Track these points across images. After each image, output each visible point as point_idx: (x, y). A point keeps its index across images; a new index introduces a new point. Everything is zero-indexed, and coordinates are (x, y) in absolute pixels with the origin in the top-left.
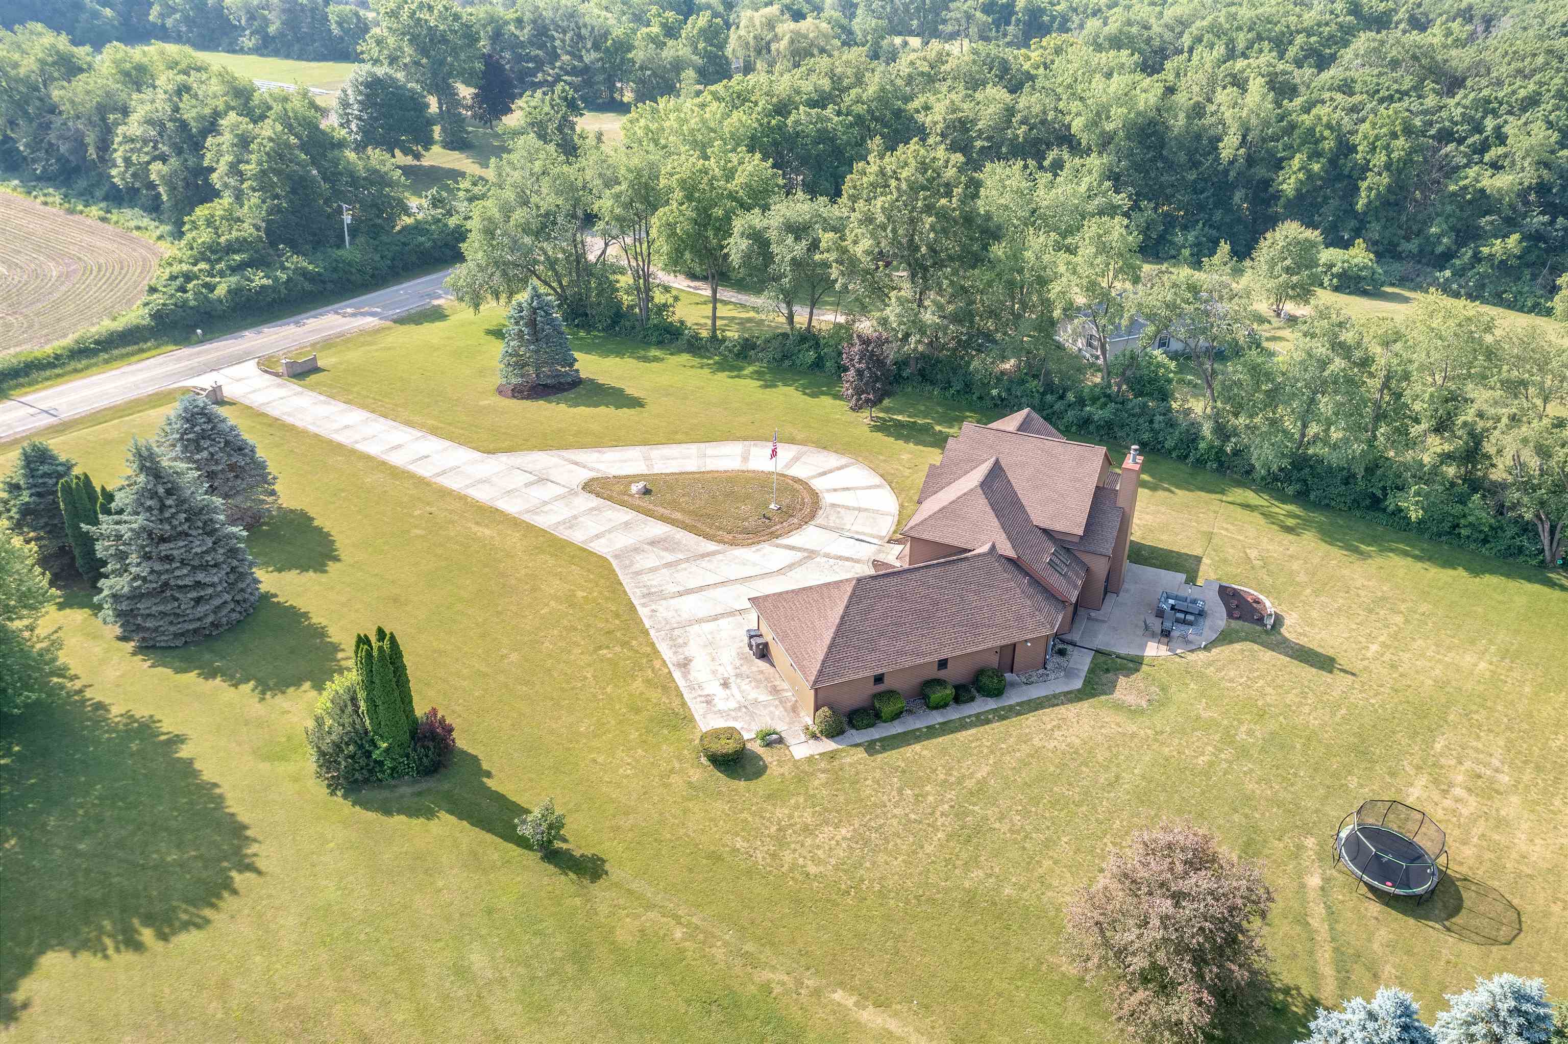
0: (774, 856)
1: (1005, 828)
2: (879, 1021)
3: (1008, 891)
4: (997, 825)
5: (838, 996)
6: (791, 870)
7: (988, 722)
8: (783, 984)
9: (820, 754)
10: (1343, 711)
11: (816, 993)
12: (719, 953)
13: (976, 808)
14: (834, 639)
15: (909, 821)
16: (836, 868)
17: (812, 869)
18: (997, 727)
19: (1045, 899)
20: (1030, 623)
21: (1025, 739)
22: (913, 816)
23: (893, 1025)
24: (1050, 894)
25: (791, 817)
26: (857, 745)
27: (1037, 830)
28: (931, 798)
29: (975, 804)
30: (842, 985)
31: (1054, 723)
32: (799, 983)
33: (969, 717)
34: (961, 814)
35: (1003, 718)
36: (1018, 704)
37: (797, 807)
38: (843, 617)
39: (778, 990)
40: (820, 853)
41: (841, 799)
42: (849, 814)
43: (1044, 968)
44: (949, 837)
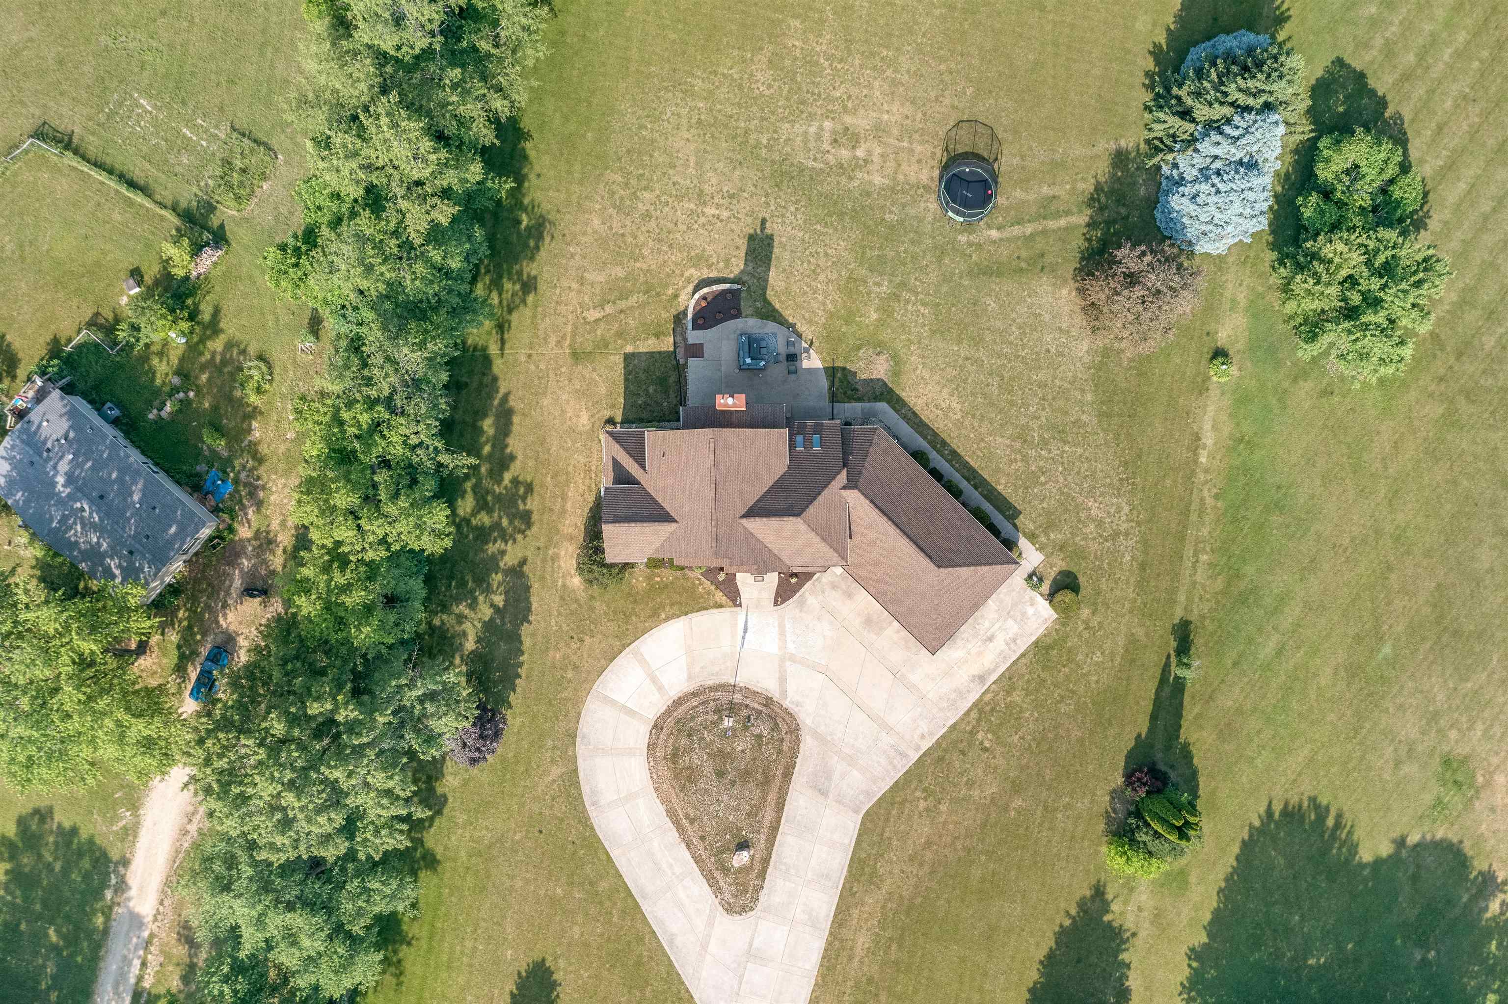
0: (1127, 534)
1: (1044, 413)
2: (1209, 434)
3: (1089, 397)
4: (1043, 419)
5: (1203, 460)
6: (1132, 521)
7: (954, 453)
8: (1209, 490)
9: (1034, 545)
10: (819, 227)
11: (1207, 471)
12: (1205, 531)
13: (1036, 435)
14: (985, 565)
15: (1065, 469)
16: (1119, 496)
17: (1126, 509)
18: (955, 444)
19: (1085, 377)
20: (884, 444)
21: (959, 425)
22: (1060, 469)
23: (1207, 426)
24: (1080, 376)
25: (1094, 538)
26: (1015, 526)
27: (1036, 395)
28: (1041, 463)
29: (1033, 437)
30: (1196, 462)
31: (934, 409)
32: (1206, 482)
33: (953, 466)
34: (1044, 443)
35: (944, 443)
36: (925, 438)
37: (1085, 539)
38: (968, 566)
39: (1215, 491)
40: (1112, 511)
41: (1066, 516)
42: (1077, 506)
43: (1132, 364)
44: (1065, 442)
